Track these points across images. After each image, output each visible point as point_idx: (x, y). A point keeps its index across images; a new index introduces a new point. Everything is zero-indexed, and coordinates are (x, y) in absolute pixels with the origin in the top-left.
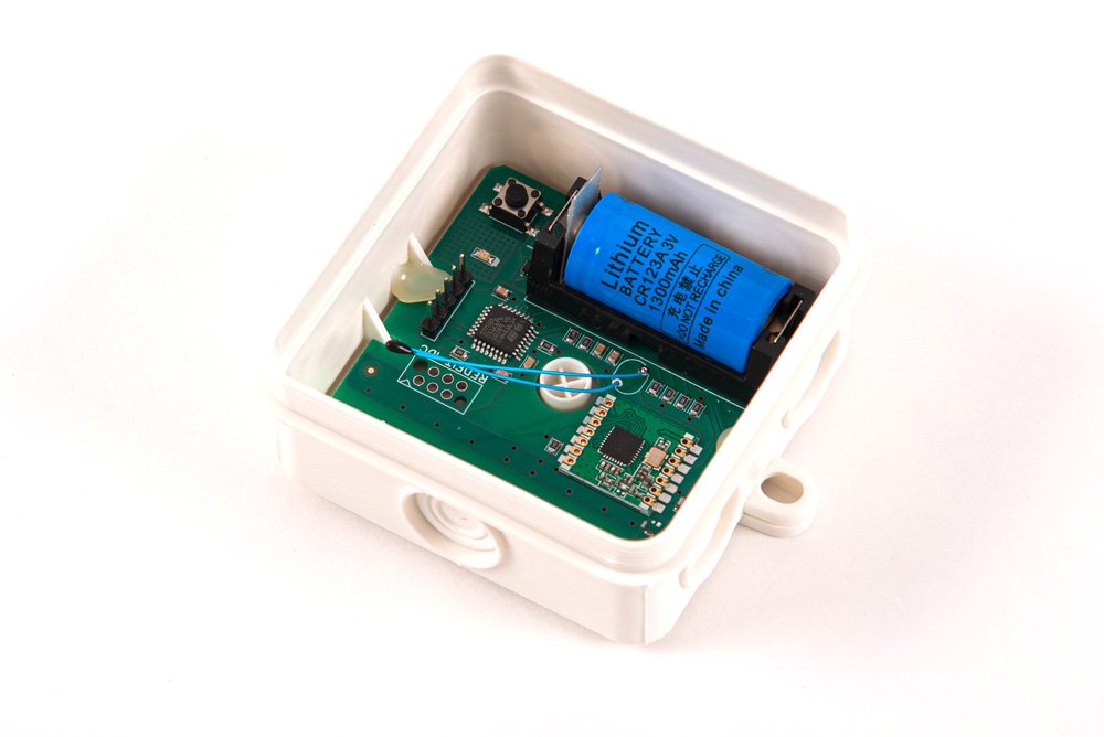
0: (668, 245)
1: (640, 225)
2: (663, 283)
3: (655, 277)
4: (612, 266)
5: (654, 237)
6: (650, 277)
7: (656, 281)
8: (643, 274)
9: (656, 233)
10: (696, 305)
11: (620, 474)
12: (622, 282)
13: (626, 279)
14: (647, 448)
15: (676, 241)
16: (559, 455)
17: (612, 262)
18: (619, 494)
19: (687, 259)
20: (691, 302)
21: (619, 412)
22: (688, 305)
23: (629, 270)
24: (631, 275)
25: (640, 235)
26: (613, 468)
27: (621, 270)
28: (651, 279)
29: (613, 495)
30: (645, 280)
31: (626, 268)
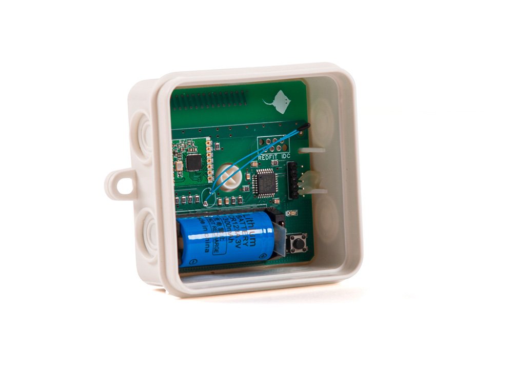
0: (239, 242)
1: (253, 244)
2: (229, 226)
3: (234, 226)
4: (251, 221)
5: (245, 242)
6: (236, 225)
7: (232, 225)
8: (239, 224)
9: (245, 244)
10: (212, 225)
11: (187, 150)
12: (243, 218)
13: (243, 220)
14: (184, 168)
15: (237, 246)
16: (213, 144)
17: (253, 222)
18: (182, 141)
19: (228, 241)
20: (214, 225)
21: (204, 178)
22: (214, 223)
23: (244, 223)
24: (242, 222)
25: (251, 239)
26: (191, 150)
27: (247, 221)
28: (234, 225)
29: (184, 140)
30: (236, 223)
31: (246, 223)
